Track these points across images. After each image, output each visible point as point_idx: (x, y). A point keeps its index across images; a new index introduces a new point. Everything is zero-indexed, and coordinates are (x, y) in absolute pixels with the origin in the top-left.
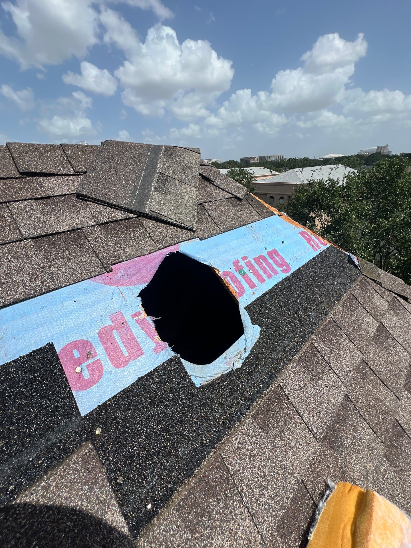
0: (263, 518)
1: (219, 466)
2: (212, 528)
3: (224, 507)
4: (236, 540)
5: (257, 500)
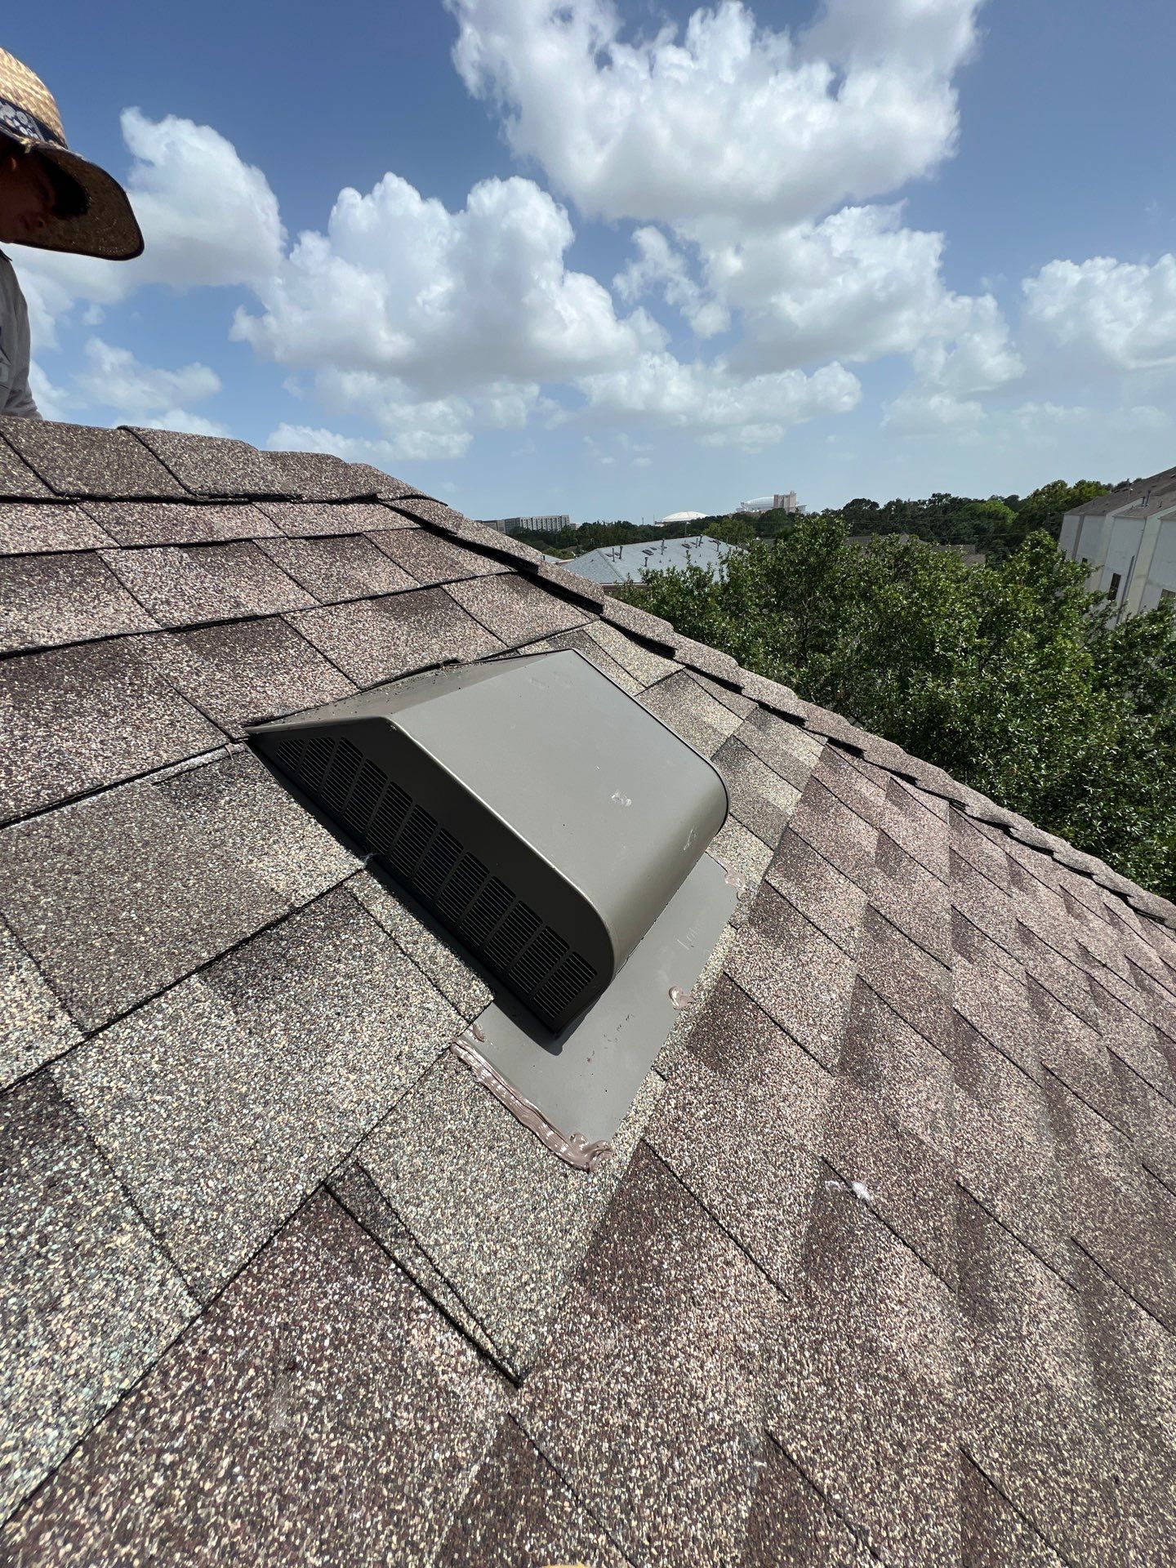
0: (770, 1249)
1: (647, 1166)
2: (669, 1299)
3: (681, 1250)
4: (727, 1309)
5: (748, 1216)
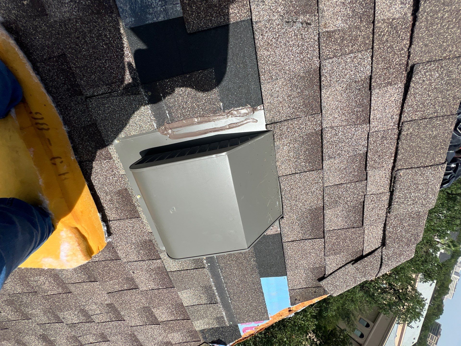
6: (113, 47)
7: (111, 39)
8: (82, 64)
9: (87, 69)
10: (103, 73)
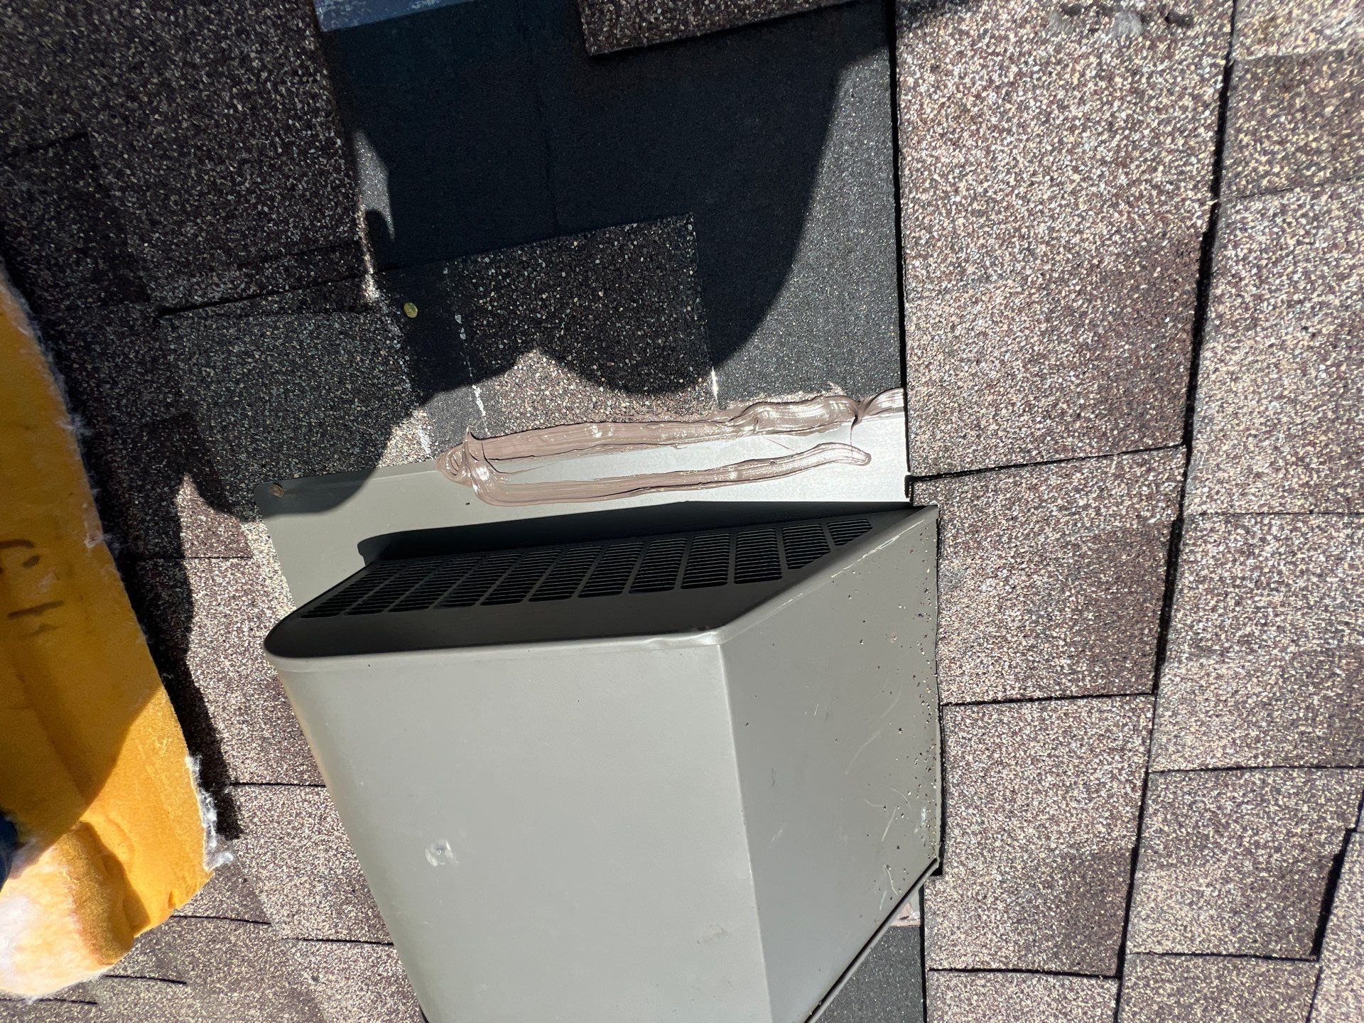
6: (274, 109)
7: (264, 75)
8: (150, 174)
9: (167, 197)
10: (230, 216)
